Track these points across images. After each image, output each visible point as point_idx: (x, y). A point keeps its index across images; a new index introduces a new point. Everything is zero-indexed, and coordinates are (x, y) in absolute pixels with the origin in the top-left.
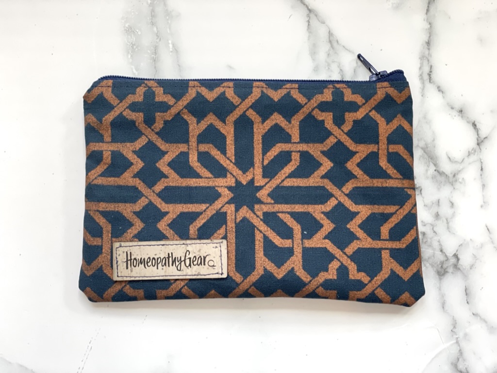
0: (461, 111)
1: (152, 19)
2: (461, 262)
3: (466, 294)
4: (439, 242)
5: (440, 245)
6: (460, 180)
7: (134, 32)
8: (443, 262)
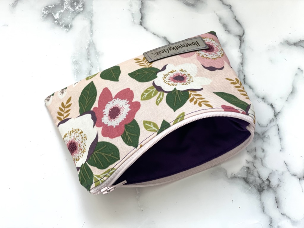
0: (263, 99)
1: (88, 56)
2: (271, 183)
3: (277, 202)
4: (258, 172)
5: (258, 174)
6: (267, 136)
7: (78, 63)
8: (261, 184)
